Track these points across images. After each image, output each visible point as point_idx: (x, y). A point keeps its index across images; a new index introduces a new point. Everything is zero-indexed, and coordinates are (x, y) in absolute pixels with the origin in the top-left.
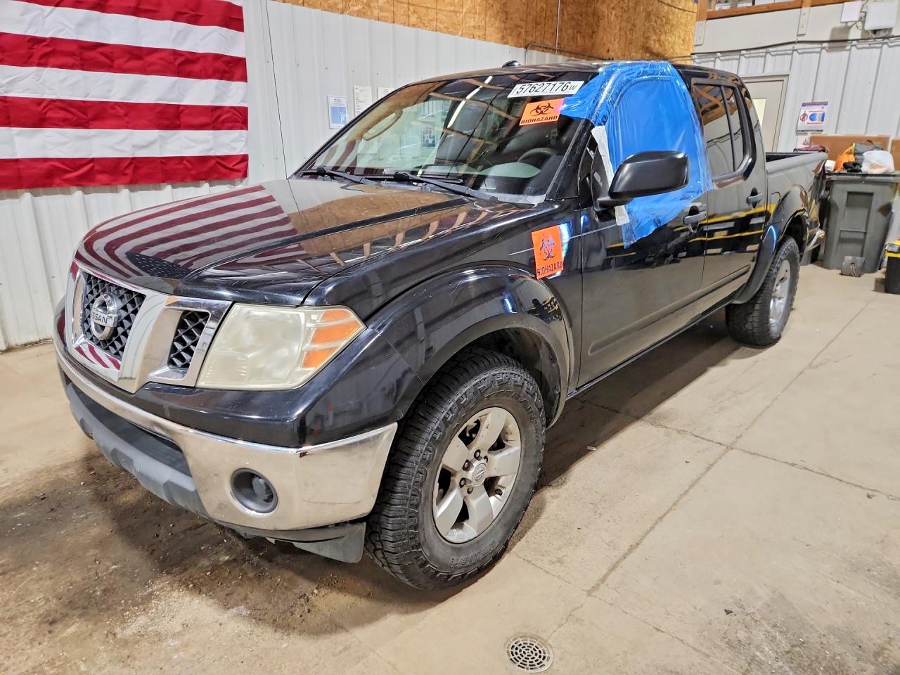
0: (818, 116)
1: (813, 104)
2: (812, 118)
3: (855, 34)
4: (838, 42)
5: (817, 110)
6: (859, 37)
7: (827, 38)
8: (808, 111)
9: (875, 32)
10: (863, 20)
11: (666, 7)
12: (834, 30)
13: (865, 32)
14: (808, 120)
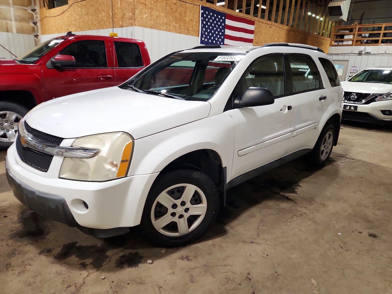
0: (355, 70)
1: (354, 67)
2: (354, 70)
3: (363, 53)
4: (360, 54)
5: (355, 68)
6: (364, 53)
7: (358, 53)
8: (353, 68)
9: (367, 53)
10: (365, 50)
11: (322, 40)
12: (359, 52)
13: (365, 52)
14: (353, 70)
